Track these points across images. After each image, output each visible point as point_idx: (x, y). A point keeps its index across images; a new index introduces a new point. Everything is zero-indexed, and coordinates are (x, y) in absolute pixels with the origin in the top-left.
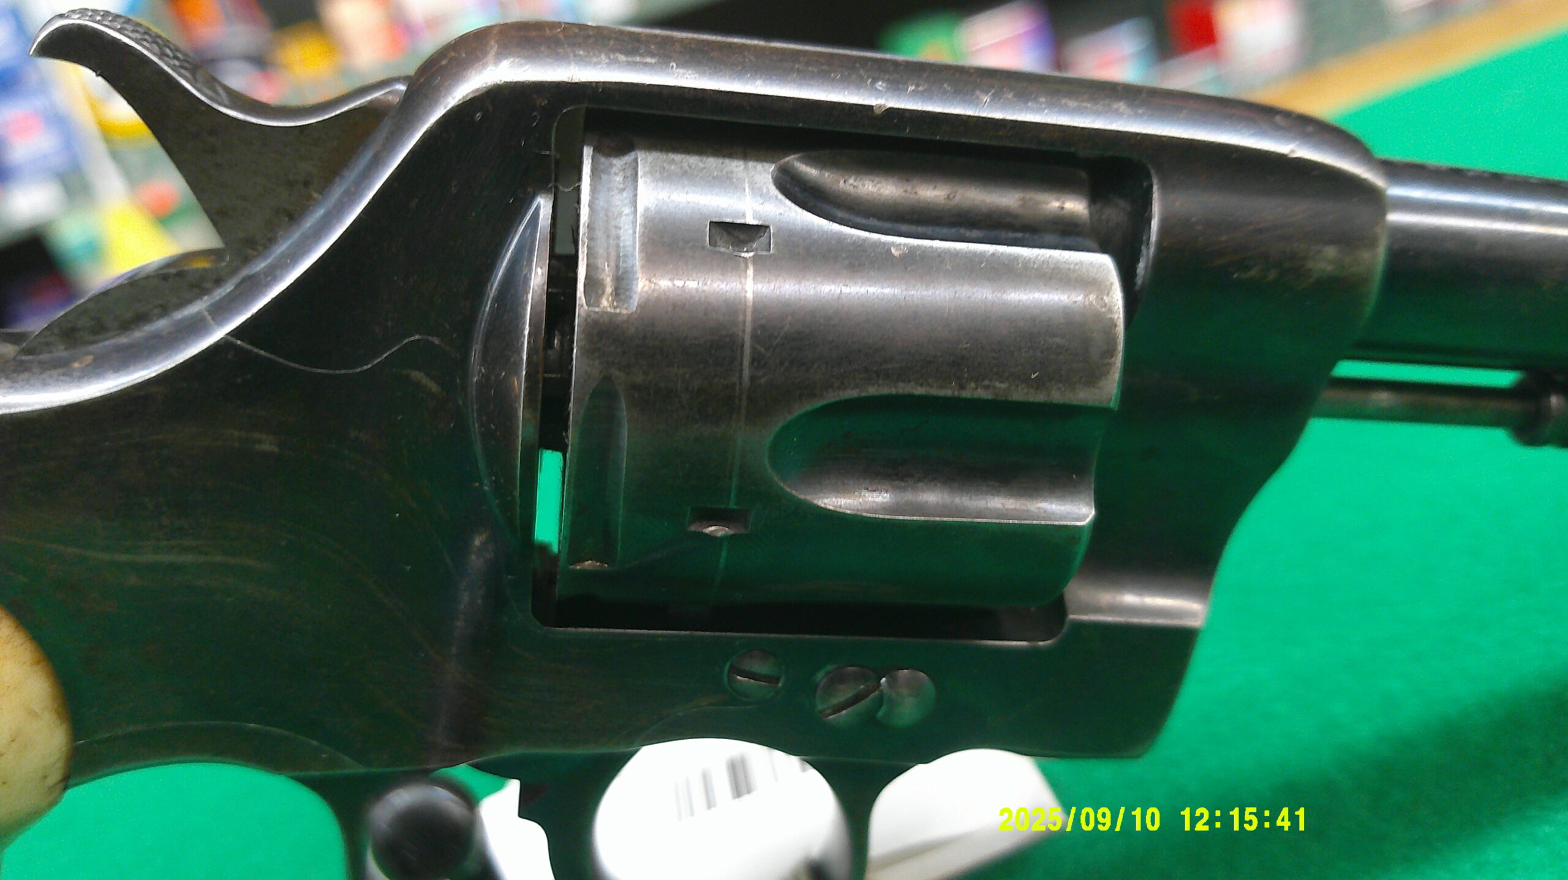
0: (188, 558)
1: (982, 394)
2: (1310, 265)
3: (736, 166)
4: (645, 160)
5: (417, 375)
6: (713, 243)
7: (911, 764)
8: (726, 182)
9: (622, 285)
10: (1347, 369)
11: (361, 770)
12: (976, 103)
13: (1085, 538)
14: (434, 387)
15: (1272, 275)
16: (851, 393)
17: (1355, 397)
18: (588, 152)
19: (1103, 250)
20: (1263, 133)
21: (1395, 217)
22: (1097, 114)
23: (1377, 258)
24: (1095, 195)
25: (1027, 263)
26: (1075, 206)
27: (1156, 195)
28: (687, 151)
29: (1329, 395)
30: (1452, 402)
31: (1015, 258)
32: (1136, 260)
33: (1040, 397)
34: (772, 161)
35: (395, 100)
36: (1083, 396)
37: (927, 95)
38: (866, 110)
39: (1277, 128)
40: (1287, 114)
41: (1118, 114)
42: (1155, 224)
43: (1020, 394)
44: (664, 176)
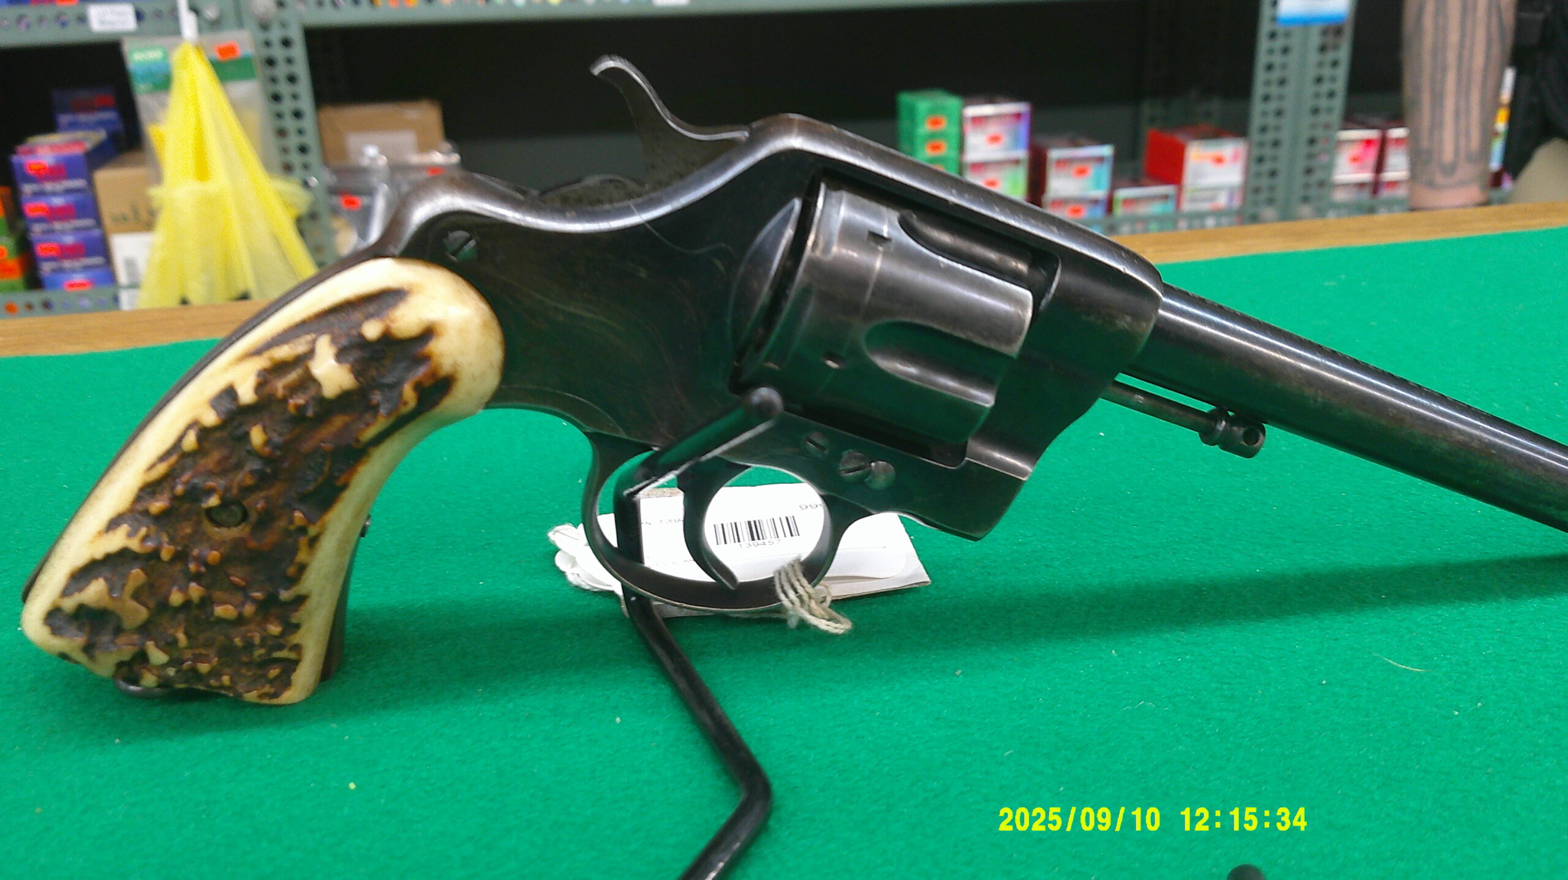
0: (589, 315)
1: (962, 335)
2: (1117, 322)
3: (884, 210)
4: (845, 196)
5: (718, 263)
6: (868, 240)
7: (872, 512)
8: (878, 216)
9: (827, 249)
10: (1122, 378)
11: (625, 437)
12: (993, 210)
13: (986, 413)
14: (722, 269)
15: (1099, 322)
16: (908, 320)
17: (1127, 395)
18: (823, 187)
19: (1029, 290)
20: (1113, 258)
21: (1161, 312)
22: (1043, 229)
23: (1148, 328)
24: (1032, 265)
25: (995, 285)
26: (1022, 267)
27: (1059, 272)
28: (864, 197)
29: (1111, 389)
30: (1173, 410)
31: (991, 282)
32: (1041, 299)
33: (984, 343)
34: (899, 210)
35: (744, 139)
36: (1004, 349)
37: (972, 202)
38: (946, 201)
39: (1120, 256)
40: (1127, 252)
41: (1052, 232)
42: (1054, 285)
43: (978, 340)
44: (852, 206)
